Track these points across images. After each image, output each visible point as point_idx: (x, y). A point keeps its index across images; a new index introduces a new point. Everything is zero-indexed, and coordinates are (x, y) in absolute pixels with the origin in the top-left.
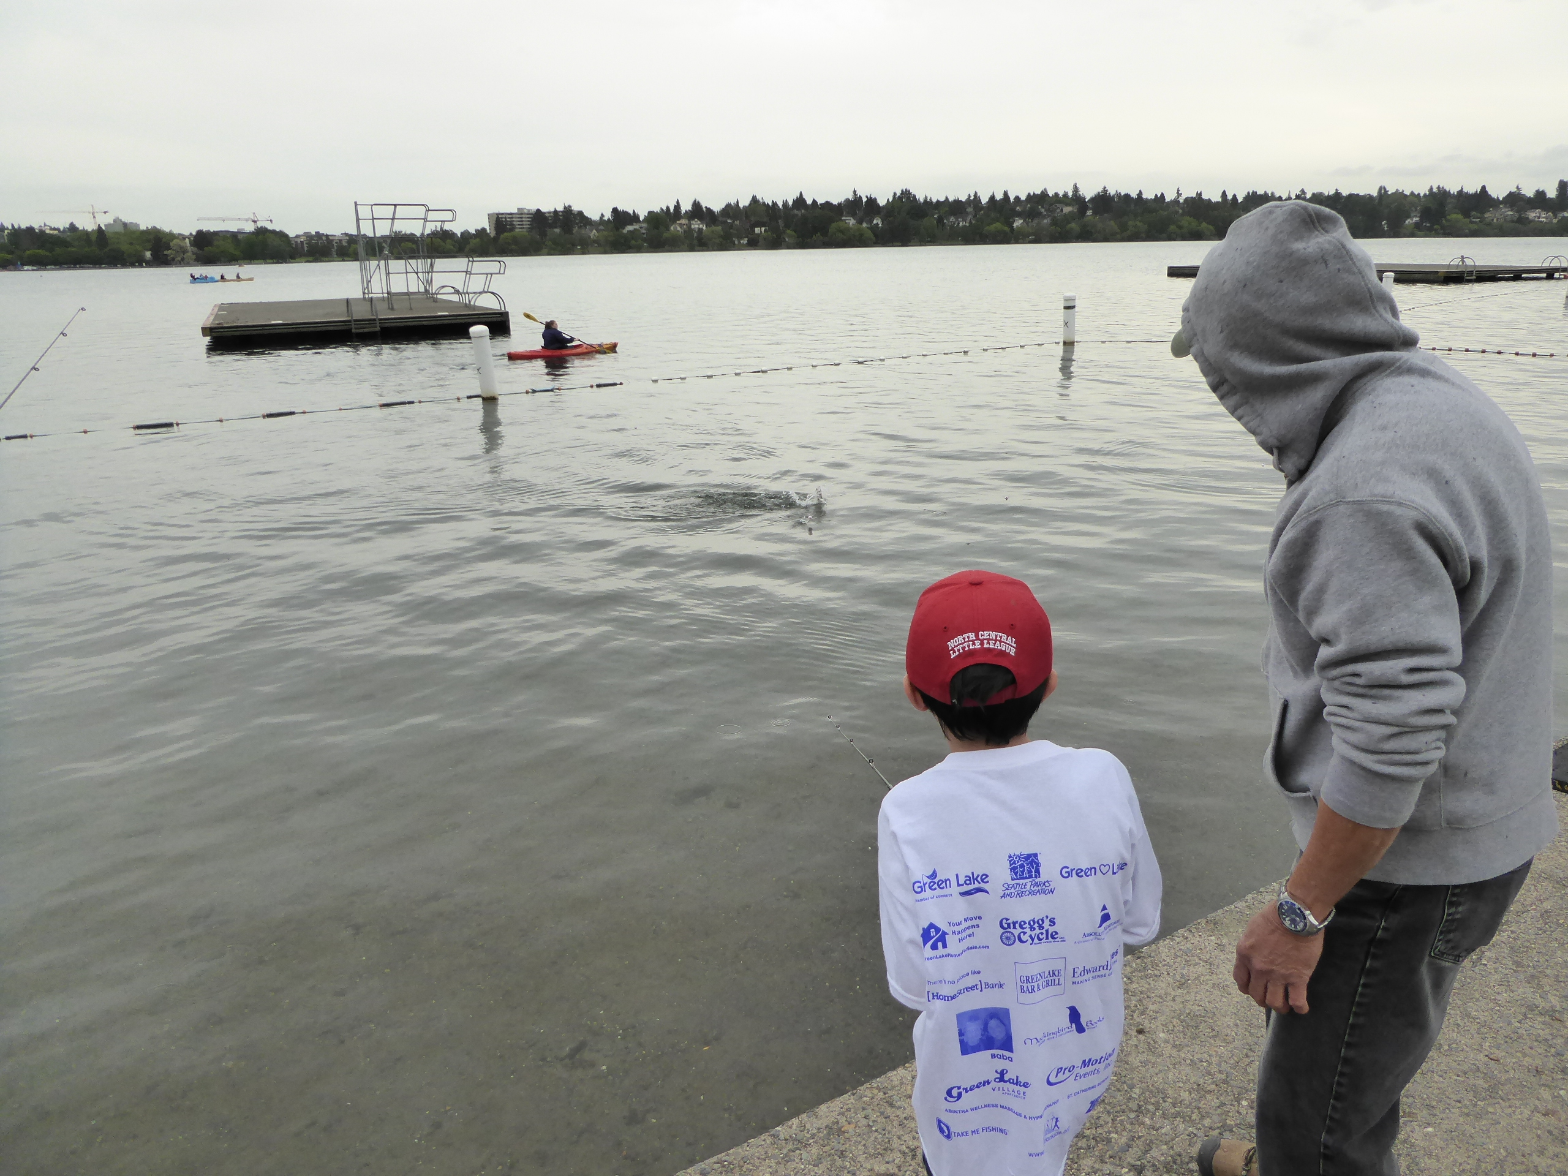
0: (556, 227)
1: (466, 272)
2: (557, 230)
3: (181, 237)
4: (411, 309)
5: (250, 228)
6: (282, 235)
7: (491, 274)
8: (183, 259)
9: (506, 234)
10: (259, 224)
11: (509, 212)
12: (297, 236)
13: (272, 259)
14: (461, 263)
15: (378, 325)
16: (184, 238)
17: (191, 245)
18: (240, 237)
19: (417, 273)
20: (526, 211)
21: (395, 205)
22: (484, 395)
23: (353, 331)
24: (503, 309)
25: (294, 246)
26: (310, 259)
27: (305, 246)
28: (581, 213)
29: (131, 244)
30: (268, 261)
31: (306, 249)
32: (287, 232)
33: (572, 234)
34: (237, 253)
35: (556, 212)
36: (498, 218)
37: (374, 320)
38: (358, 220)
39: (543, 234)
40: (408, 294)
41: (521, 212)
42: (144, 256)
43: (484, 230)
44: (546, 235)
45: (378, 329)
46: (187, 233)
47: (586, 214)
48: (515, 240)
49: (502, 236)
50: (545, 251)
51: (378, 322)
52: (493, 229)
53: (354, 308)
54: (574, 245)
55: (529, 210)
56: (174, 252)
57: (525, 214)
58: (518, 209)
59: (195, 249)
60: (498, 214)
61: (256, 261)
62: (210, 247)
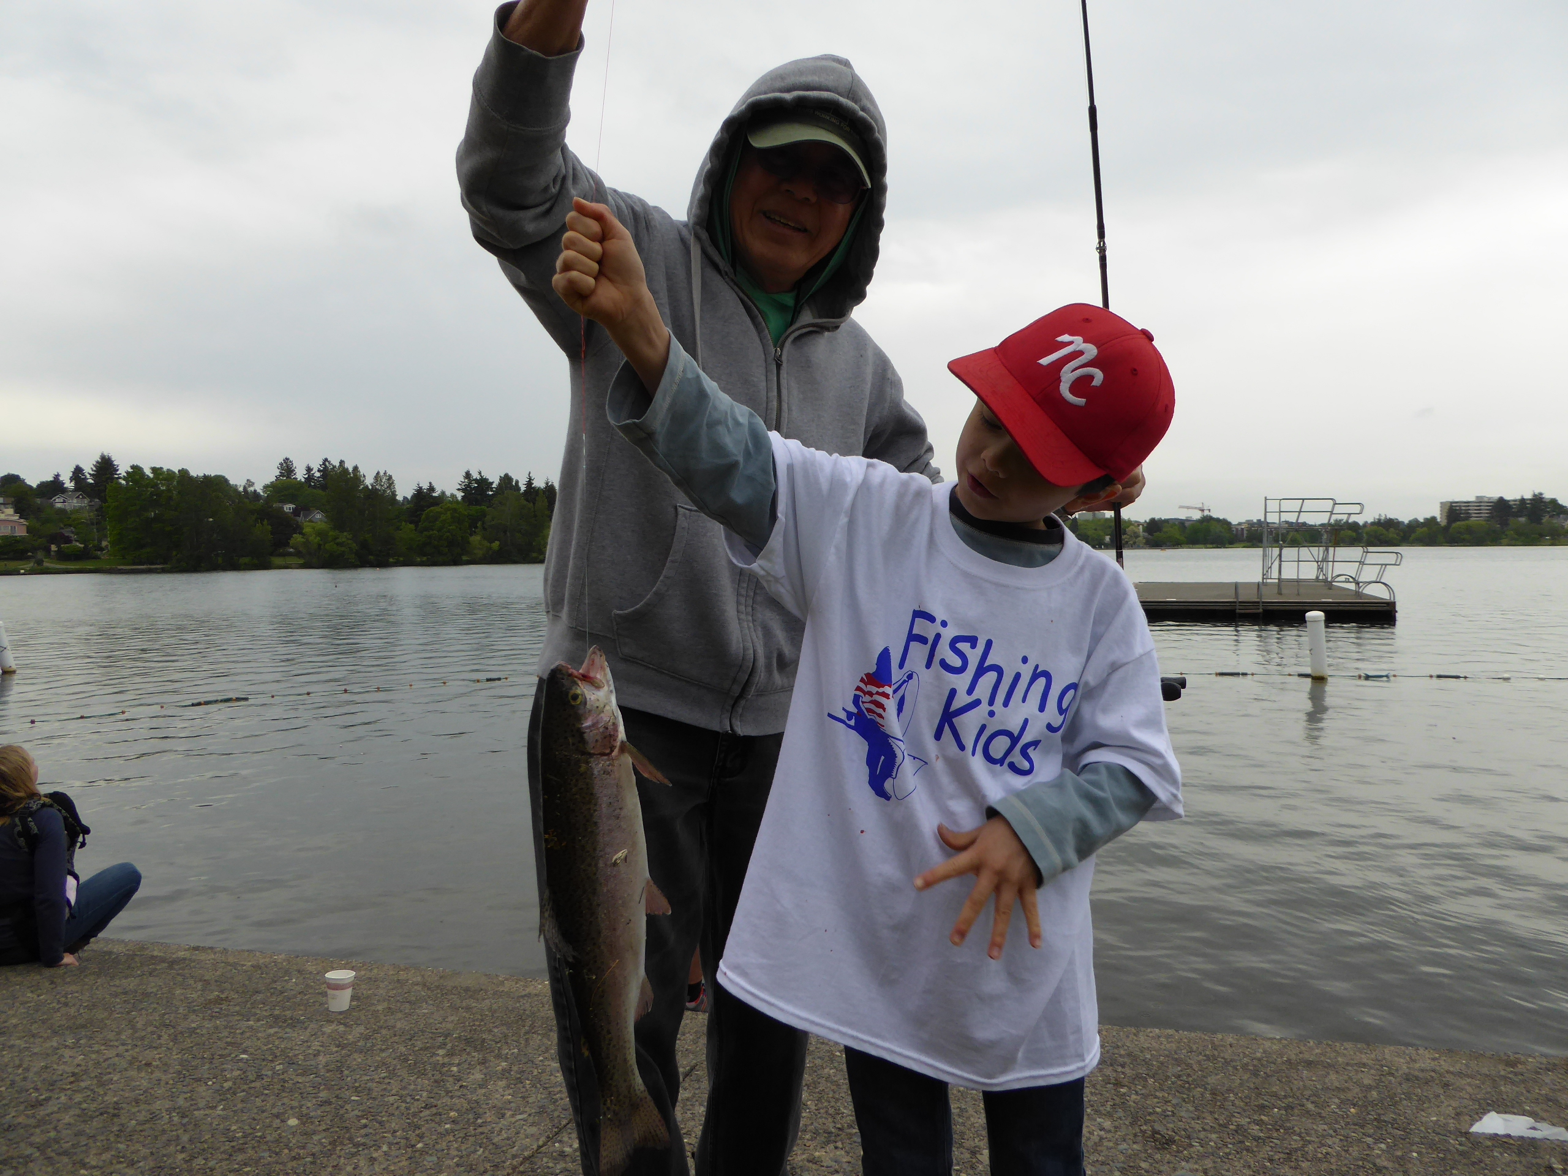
0: (1521, 516)
1: (1360, 562)
2: (1523, 520)
3: (1136, 524)
4: (1298, 594)
5: (1196, 515)
6: (1225, 523)
7: (1386, 565)
8: (1135, 543)
9: (1458, 523)
10: (1206, 513)
11: (1465, 500)
12: (1240, 524)
13: (1212, 543)
14: (1356, 552)
16: (1138, 524)
17: (1144, 531)
18: (1187, 524)
19: (1317, 562)
20: (1486, 500)
21: (1303, 499)
22: (1314, 675)
24: (1392, 599)
25: (1234, 532)
26: (1249, 544)
27: (1245, 532)
28: (1554, 502)
29: (1096, 530)
30: (1208, 546)
31: (1245, 535)
32: (1229, 520)
33: (1541, 523)
34: (1182, 538)
35: (1523, 500)
36: (1451, 506)
37: (1258, 602)
38: (1266, 512)
39: (1504, 523)
41: (1480, 501)
42: (1105, 539)
43: (1434, 519)
44: (1507, 524)
45: (1261, 610)
46: (1142, 521)
47: (1560, 502)
48: (1469, 530)
49: (1454, 525)
50: (1505, 541)
51: (1261, 604)
52: (1444, 518)
53: (1240, 591)
54: (1542, 535)
55: (1490, 498)
56: (1128, 537)
57: (1484, 502)
58: (1477, 497)
59: (1146, 534)
60: (1452, 503)
61: (1197, 546)
62: (1158, 533)
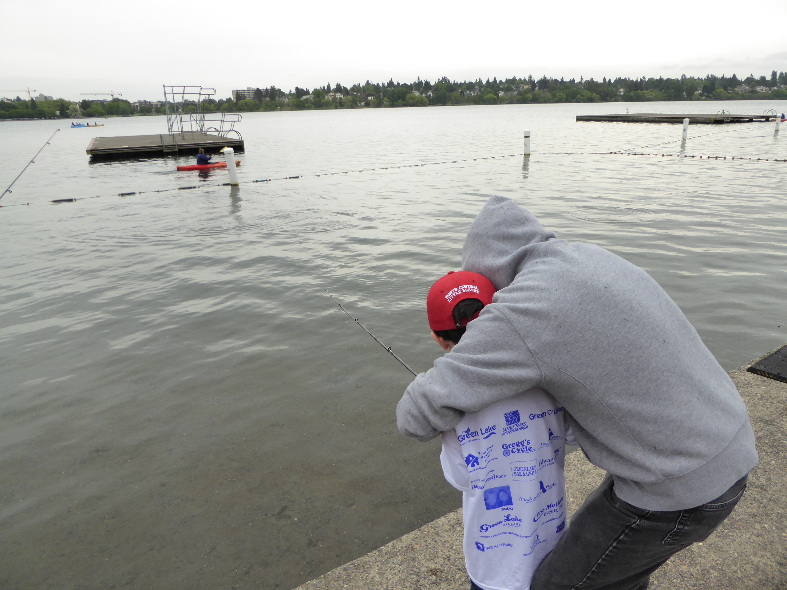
0: (267, 97)
1: (221, 120)
2: (268, 99)
3: (74, 104)
4: (194, 140)
5: (110, 98)
6: (126, 102)
7: (234, 121)
8: (76, 115)
9: (241, 101)
10: (115, 97)
11: (243, 90)
12: (134, 103)
13: (122, 114)
14: (219, 116)
15: (177, 148)
16: (76, 104)
17: (80, 108)
18: (105, 103)
19: (196, 121)
20: (251, 89)
21: (184, 86)
22: (232, 183)
23: (164, 151)
24: (240, 139)
25: (133, 108)
26: (141, 114)
27: (139, 107)
28: (279, 90)
29: (49, 107)
30: (119, 115)
31: (139, 109)
32: (129, 101)
33: (275, 100)
34: (104, 111)
35: (267, 89)
36: (237, 93)
37: (175, 145)
38: (165, 94)
39: (260, 101)
40: (192, 132)
41: (249, 90)
42: (56, 113)
43: (230, 99)
44: (262, 101)
45: (177, 150)
46: (77, 102)
47: (282, 90)
48: (246, 104)
49: (240, 102)
50: (262, 109)
51: (177, 146)
52: (235, 98)
53: (164, 139)
54: (276, 106)
55: (253, 88)
56: (71, 111)
58: (248, 88)
59: (82, 110)
60: (237, 91)
61: (113, 116)
62: (89, 109)
